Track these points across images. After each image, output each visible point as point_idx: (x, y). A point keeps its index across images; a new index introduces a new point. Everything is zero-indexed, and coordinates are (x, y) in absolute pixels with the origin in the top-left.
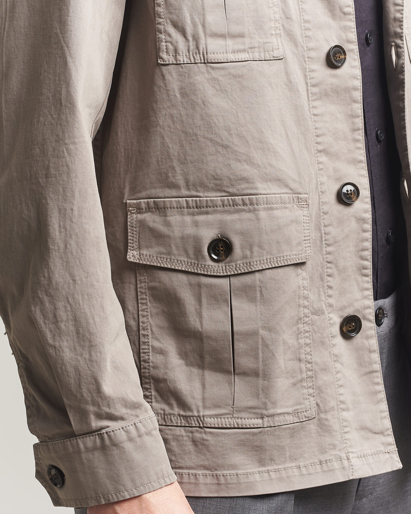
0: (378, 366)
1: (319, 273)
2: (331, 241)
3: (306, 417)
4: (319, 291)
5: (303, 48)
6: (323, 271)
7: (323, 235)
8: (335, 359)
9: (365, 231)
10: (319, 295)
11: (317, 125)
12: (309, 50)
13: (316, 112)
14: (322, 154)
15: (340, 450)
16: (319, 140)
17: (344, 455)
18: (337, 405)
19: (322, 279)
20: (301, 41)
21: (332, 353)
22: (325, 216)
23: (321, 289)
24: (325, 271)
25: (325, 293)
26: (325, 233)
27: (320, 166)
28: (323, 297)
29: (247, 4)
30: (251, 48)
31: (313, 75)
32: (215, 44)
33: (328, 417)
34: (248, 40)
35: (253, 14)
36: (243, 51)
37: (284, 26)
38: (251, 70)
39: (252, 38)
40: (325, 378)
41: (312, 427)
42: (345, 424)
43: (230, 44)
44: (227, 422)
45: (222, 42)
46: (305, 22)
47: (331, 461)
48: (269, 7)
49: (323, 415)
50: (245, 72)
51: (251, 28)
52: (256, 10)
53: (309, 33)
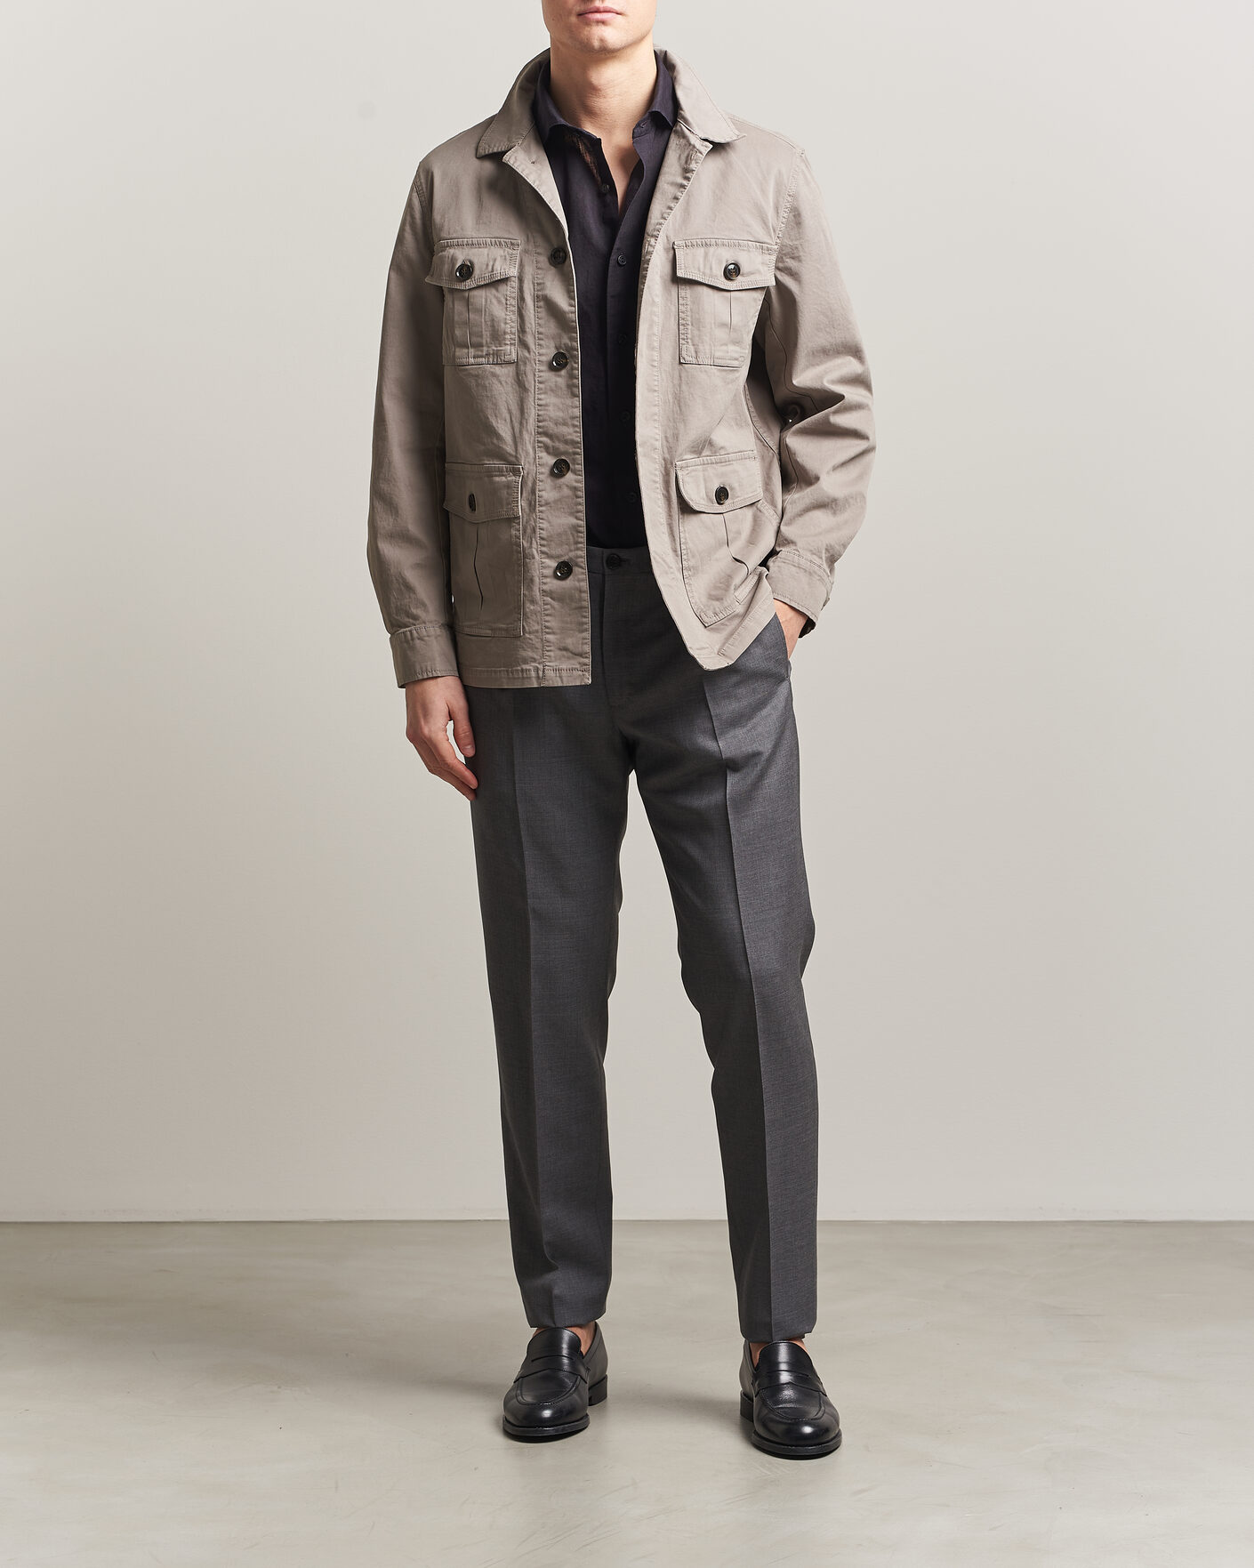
0: (587, 604)
1: (532, 526)
2: (543, 503)
3: (513, 635)
4: (532, 541)
5: (536, 353)
6: (536, 525)
7: (537, 497)
8: (544, 594)
9: (577, 497)
10: (531, 544)
11: (540, 413)
12: (540, 355)
13: (540, 402)
14: (543, 435)
15: (539, 664)
16: (540, 424)
17: (541, 667)
18: (542, 629)
19: (535, 531)
20: (534, 347)
21: (542, 589)
22: (541, 483)
23: (534, 539)
24: (538, 525)
25: (537, 542)
26: (539, 497)
27: (540, 445)
28: (534, 545)
29: (485, 321)
30: (488, 355)
31: (542, 374)
32: (460, 352)
33: (532, 637)
34: (485, 349)
35: (490, 329)
36: (482, 357)
37: (519, 337)
38: (485, 371)
39: (488, 347)
40: (532, 607)
41: (519, 643)
42: (548, 644)
43: (472, 351)
44: (475, 631)
45: (466, 351)
46: (539, 333)
47: (529, 670)
48: (506, 323)
49: (527, 635)
50: (480, 372)
51: (488, 340)
52: (493, 326)
53: (541, 342)
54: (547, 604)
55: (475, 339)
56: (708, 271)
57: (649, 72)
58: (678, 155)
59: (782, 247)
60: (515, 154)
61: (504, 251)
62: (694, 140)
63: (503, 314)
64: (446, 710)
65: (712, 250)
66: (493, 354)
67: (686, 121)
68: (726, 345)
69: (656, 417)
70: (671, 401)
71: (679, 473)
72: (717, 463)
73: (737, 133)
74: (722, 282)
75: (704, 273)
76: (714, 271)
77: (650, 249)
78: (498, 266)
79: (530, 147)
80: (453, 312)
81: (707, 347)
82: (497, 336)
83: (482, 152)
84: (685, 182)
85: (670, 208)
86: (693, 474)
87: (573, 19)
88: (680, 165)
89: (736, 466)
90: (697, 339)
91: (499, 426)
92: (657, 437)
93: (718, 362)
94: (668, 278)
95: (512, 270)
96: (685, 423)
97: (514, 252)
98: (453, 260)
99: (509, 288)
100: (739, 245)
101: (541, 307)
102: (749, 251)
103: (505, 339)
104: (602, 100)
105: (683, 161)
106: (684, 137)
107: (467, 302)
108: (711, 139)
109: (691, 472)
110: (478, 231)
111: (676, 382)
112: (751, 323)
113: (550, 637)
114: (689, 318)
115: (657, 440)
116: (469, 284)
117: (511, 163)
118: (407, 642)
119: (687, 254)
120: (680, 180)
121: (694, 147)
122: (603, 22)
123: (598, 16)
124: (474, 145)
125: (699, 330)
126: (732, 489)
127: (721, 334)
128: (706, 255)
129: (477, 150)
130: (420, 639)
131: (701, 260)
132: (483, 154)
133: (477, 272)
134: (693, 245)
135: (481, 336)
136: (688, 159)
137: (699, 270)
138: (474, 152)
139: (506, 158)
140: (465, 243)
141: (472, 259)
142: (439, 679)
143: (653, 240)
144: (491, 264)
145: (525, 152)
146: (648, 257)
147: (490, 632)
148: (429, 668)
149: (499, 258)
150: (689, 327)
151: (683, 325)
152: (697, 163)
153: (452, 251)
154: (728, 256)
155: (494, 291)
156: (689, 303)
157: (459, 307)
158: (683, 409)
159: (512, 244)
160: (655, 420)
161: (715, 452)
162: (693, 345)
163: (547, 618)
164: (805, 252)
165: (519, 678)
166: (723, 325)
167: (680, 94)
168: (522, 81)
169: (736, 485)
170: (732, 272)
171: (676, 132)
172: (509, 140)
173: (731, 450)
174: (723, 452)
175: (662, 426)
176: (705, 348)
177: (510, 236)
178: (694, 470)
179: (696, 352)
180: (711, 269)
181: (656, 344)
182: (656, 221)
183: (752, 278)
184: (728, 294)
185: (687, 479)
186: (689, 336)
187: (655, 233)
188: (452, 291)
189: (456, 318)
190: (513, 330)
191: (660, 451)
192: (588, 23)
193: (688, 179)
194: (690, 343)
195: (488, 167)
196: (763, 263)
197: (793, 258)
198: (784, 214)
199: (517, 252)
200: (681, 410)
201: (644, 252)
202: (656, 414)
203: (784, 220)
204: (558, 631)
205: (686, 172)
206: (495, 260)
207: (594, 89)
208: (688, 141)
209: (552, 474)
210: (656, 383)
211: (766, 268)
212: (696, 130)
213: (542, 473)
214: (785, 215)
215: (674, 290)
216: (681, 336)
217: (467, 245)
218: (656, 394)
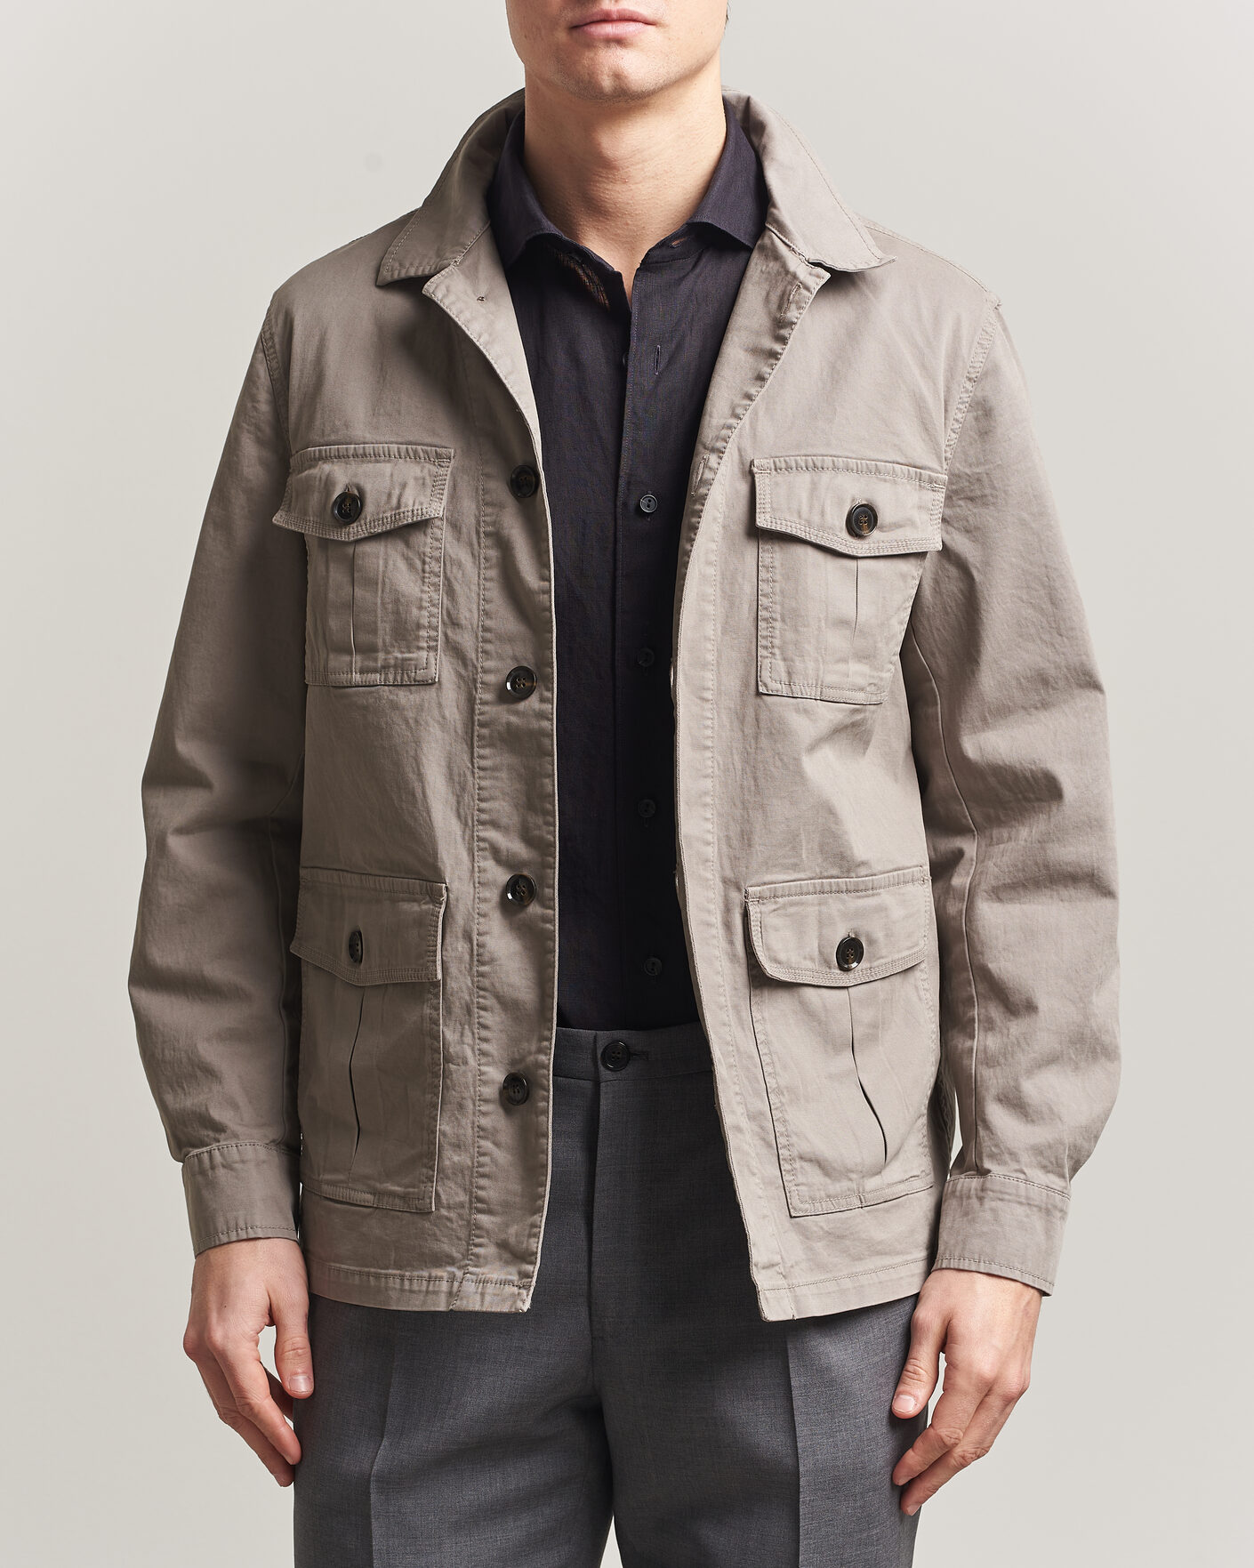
1: (463, 1002)
2: (486, 958)
3: (417, 1208)
4: (463, 1029)
5: (476, 668)
6: (472, 1000)
7: (475, 947)
8: (481, 1133)
9: (548, 951)
11: (483, 783)
13: (483, 763)
14: (488, 827)
15: (459, 1268)
16: (483, 805)
17: (459, 1275)
18: (471, 1201)
19: (469, 1012)
20: (474, 656)
21: (477, 1124)
22: (482, 920)
23: (467, 1027)
24: (475, 1000)
25: (473, 1034)
26: (478, 945)
27: (482, 845)
28: (468, 1039)
29: (383, 604)
30: (385, 667)
31: (486, 708)
32: (337, 661)
33: (453, 1215)
34: (381, 656)
35: (391, 617)
36: (375, 671)
37: (446, 635)
38: (380, 698)
39: (388, 652)
40: (456, 1158)
41: (427, 1225)
42: (477, 1232)
43: (357, 660)
44: (341, 1193)
45: (347, 658)
46: (486, 629)
47: (441, 1279)
48: (421, 608)
49: (444, 1212)
50: (371, 701)
51: (388, 639)
52: (397, 613)
53: (488, 647)
54: (484, 1154)
55: (364, 638)
56: (816, 519)
57: (711, 135)
58: (764, 293)
59: (954, 476)
60: (447, 281)
61: (423, 467)
62: (794, 264)
63: (417, 589)
64: (264, 1303)
65: (825, 477)
66: (395, 666)
67: (782, 228)
68: (844, 660)
69: (708, 800)
70: (739, 766)
71: (753, 909)
72: (848, 891)
73: (879, 253)
74: (844, 542)
75: (809, 523)
76: (828, 517)
77: (708, 475)
78: (409, 498)
79: (476, 269)
80: (327, 583)
81: (811, 665)
82: (405, 632)
83: (387, 275)
84: (777, 347)
85: (749, 397)
86: (792, 910)
87: (562, 36)
88: (770, 313)
89: (885, 897)
90: (791, 647)
91: (404, 805)
92: (709, 837)
93: (830, 694)
94: (739, 528)
95: (435, 505)
96: (764, 812)
97: (441, 471)
98: (328, 483)
99: (429, 540)
100: (878, 471)
101: (491, 580)
102: (895, 483)
103: (418, 638)
104: (618, 187)
105: (774, 306)
106: (776, 257)
107: (351, 565)
108: (829, 263)
109: (784, 906)
110: (377, 428)
111: (749, 730)
112: (894, 621)
113: (484, 1219)
114: (778, 608)
115: (708, 844)
116: (356, 530)
117: (438, 297)
118: (203, 1172)
119: (777, 484)
120: (768, 343)
121: (795, 277)
122: (619, 41)
123: (609, 29)
124: (374, 264)
125: (796, 631)
126: (871, 942)
127: (837, 640)
128: (814, 487)
129: (378, 271)
130: (227, 1166)
131: (804, 496)
132: (389, 279)
133: (369, 509)
134: (788, 468)
135: (375, 632)
136: (783, 302)
137: (800, 517)
138: (373, 276)
139: (429, 288)
140: (351, 452)
141: (362, 483)
142: (260, 1243)
143: (713, 459)
144: (396, 492)
145: (467, 277)
146: (703, 491)
147: (369, 1197)
148: (242, 1224)
149: (411, 483)
150: (778, 625)
151: (765, 620)
152: (799, 308)
153: (327, 467)
154: (855, 491)
155: (401, 546)
156: (778, 577)
157: (337, 575)
158: (762, 782)
159: (438, 456)
160: (705, 805)
161: (849, 871)
162: (785, 660)
163: (482, 1182)
164: (994, 488)
165: (420, 1291)
166: (843, 623)
167: (773, 177)
168: (470, 145)
169: (879, 935)
170: (862, 520)
171: (763, 248)
172: (439, 255)
173: (878, 868)
174: (863, 871)
175: (720, 815)
176: (807, 667)
177: (436, 441)
178: (792, 904)
179: (789, 674)
180: (823, 514)
181: (710, 657)
182: (722, 422)
183: (898, 534)
184: (852, 564)
185: (772, 920)
186: (777, 642)
187: (720, 444)
188: (325, 544)
189: (331, 595)
190: (434, 620)
191: (717, 866)
192: (590, 44)
193: (783, 340)
194: (778, 657)
195: (397, 306)
196: (920, 507)
197: (972, 499)
198: (959, 413)
199: (446, 472)
200: (757, 785)
201: (696, 479)
202: (706, 794)
203: (957, 426)
204: (498, 1208)
205: (780, 327)
206: (404, 486)
207: (606, 165)
208: (784, 266)
209: (504, 906)
210: (709, 732)
211: (925, 517)
212: (800, 245)
213: (485, 900)
214: (959, 416)
215: (750, 551)
216: (762, 642)
217: (355, 455)
218: (708, 754)
